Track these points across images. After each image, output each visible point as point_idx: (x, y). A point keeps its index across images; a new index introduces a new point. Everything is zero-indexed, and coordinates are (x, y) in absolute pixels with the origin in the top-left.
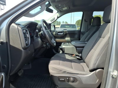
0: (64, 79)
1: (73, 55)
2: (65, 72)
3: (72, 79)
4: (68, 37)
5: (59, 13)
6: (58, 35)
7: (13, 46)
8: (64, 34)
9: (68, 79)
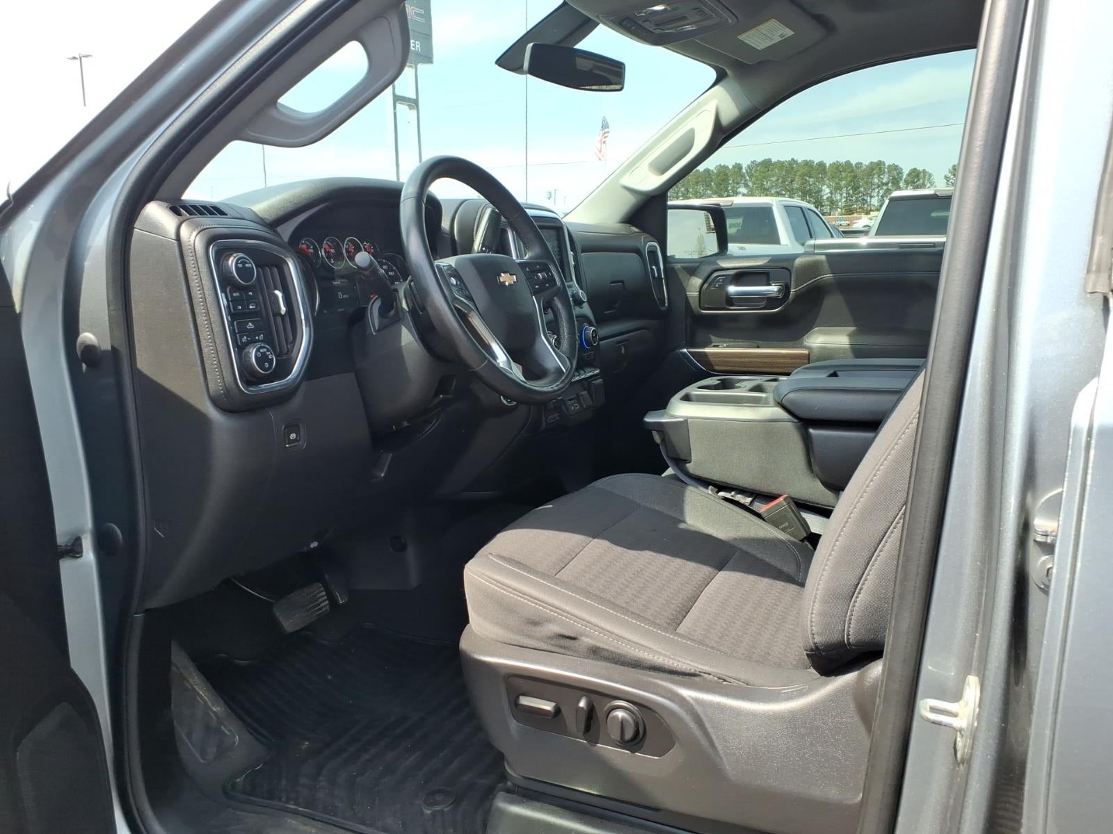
0: (548, 706)
1: (769, 497)
2: (565, 642)
3: (620, 714)
4: (834, 323)
5: (730, 81)
6: (730, 301)
7: (155, 378)
8: (786, 289)
9: (591, 712)
